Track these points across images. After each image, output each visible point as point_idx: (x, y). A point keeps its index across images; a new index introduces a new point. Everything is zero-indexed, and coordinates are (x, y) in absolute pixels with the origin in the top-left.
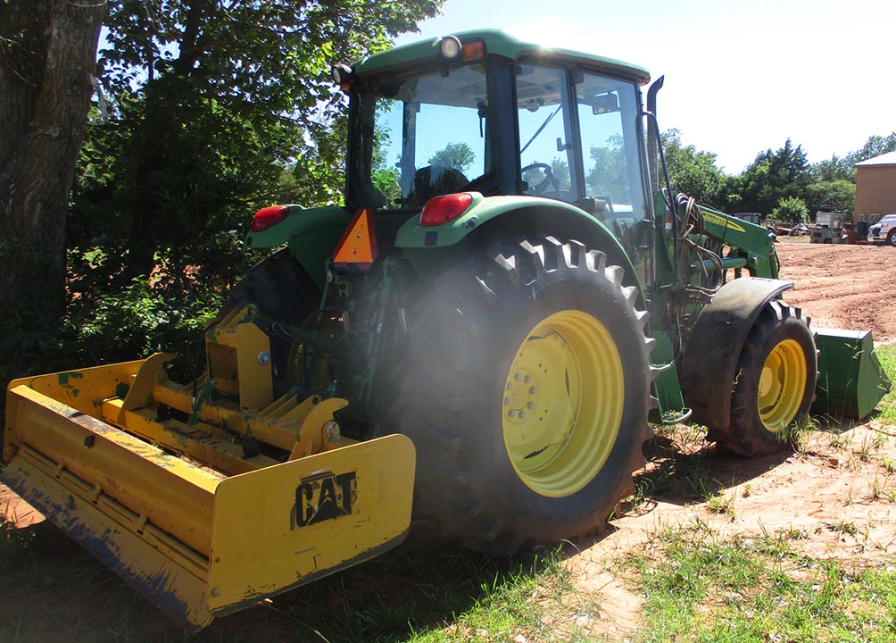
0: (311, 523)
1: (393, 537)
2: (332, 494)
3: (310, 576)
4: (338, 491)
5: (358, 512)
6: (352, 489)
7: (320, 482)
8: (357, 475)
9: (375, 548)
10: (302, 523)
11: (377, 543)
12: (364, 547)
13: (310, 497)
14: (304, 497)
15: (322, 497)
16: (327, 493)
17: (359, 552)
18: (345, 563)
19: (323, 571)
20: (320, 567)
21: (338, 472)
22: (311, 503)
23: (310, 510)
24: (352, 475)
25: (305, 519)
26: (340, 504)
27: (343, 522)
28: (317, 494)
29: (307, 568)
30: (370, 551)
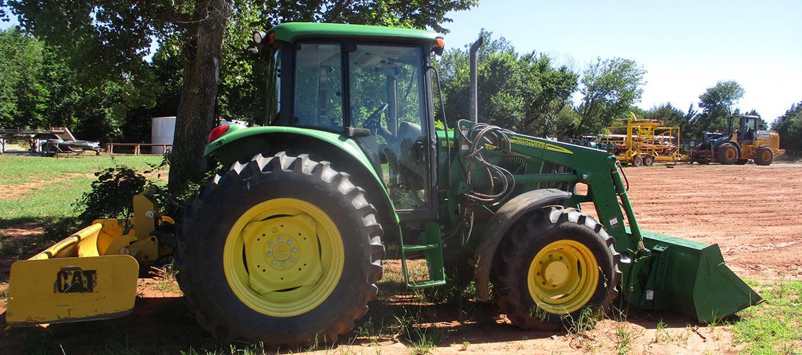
0: (66, 292)
1: (122, 310)
2: (80, 279)
3: (65, 319)
4: (84, 279)
5: (97, 292)
6: (94, 279)
7: (73, 272)
8: (97, 272)
9: (110, 314)
10: (61, 291)
11: (110, 312)
12: (102, 312)
13: (66, 278)
14: (62, 278)
15: (74, 280)
16: (77, 278)
17: (97, 314)
18: (88, 317)
19: (73, 319)
20: (72, 316)
21: (84, 269)
22: (67, 281)
23: (66, 285)
24: (94, 272)
25: (63, 289)
26: (85, 285)
27: (87, 295)
28: (70, 278)
29: (64, 315)
30: (105, 315)
